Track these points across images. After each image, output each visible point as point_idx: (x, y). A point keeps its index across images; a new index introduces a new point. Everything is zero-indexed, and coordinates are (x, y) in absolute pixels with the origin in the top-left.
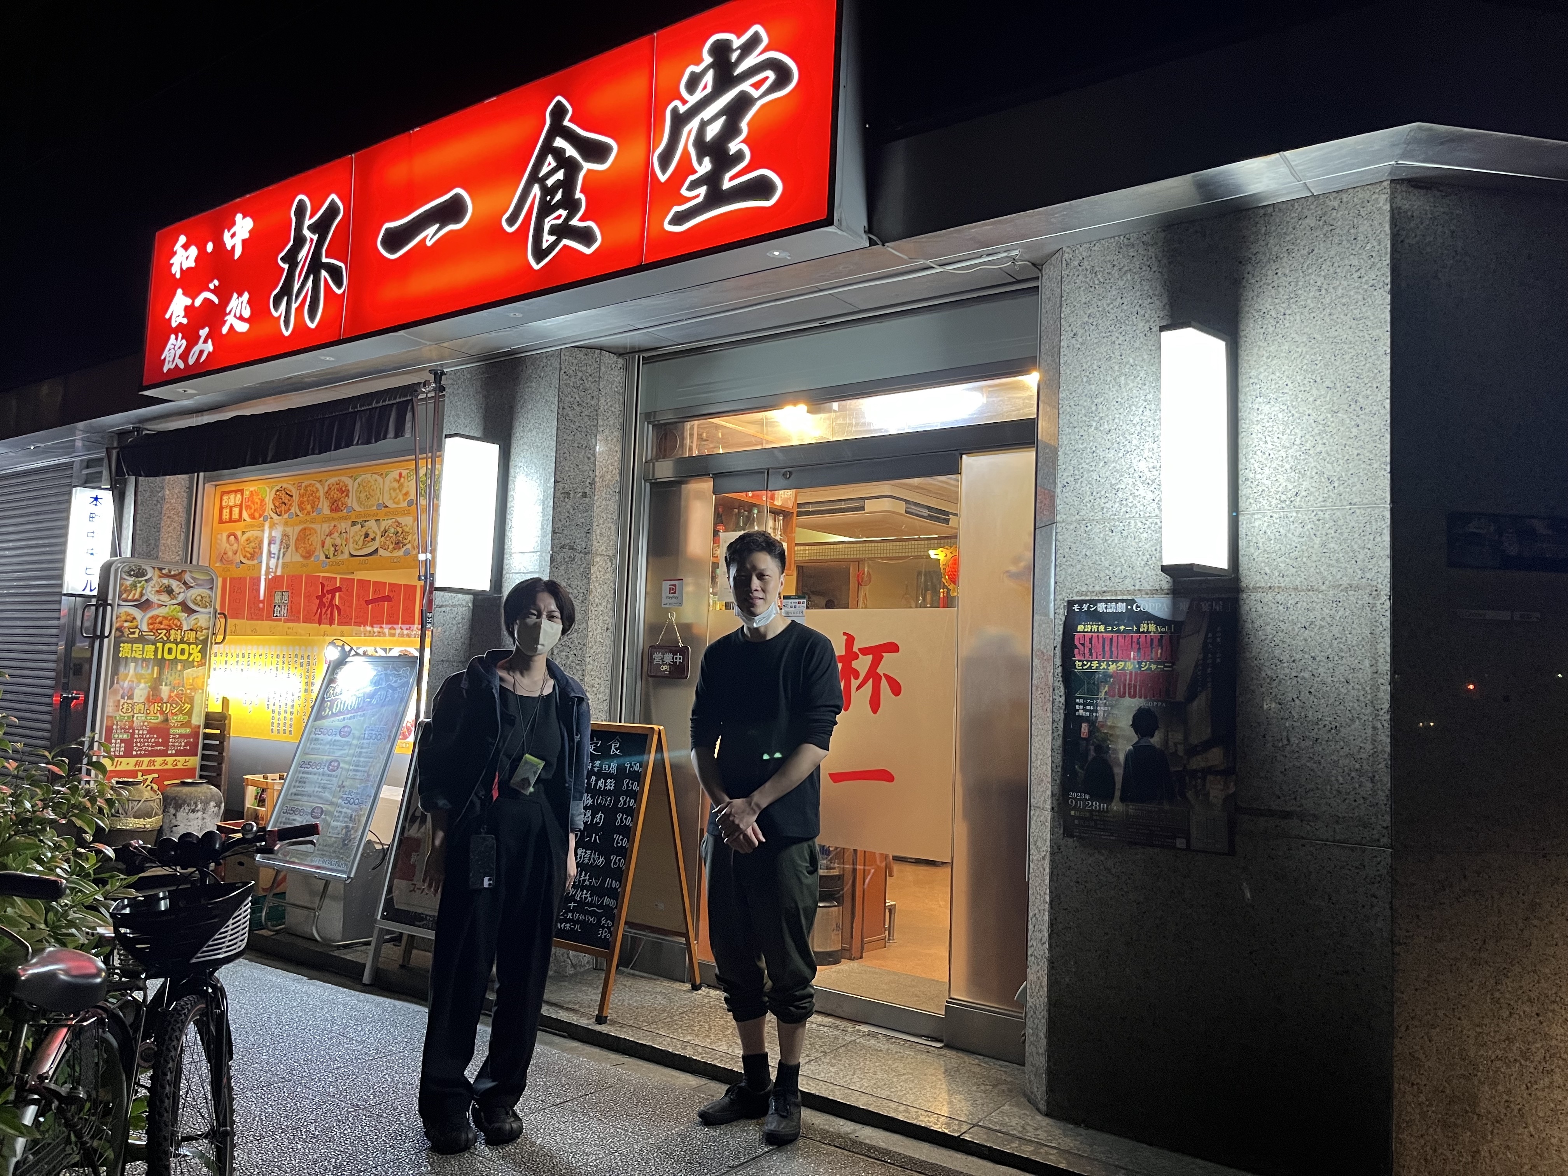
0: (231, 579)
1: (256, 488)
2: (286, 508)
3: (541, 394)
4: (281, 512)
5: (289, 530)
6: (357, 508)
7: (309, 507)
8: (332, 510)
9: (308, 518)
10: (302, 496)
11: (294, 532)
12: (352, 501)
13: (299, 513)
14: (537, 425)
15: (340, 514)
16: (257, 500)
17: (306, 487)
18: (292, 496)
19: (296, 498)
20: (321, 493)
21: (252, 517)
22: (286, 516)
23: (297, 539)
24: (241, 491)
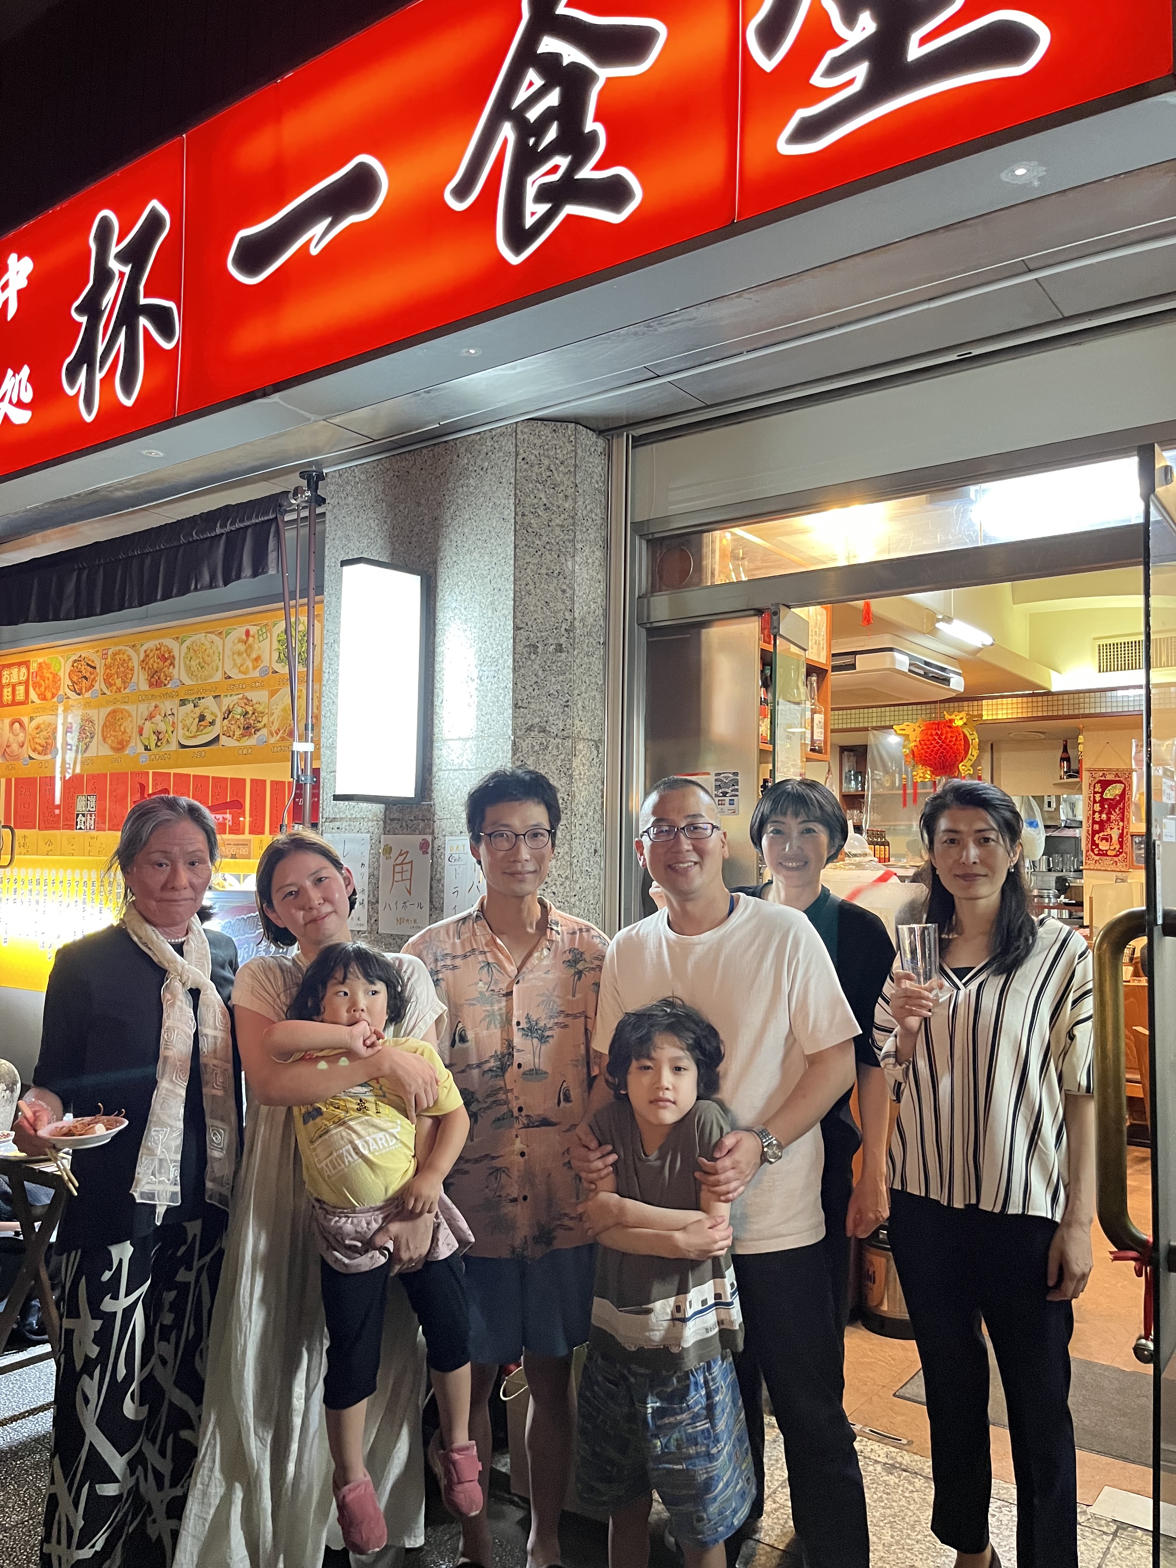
0: (16, 780)
1: (46, 659)
2: (88, 683)
3: (485, 494)
4: (81, 689)
5: (93, 713)
6: (187, 681)
7: (119, 682)
8: (151, 685)
9: (118, 696)
10: (108, 667)
11: (99, 716)
12: (179, 673)
13: (105, 691)
14: (480, 543)
15: (162, 689)
16: (48, 675)
17: (114, 654)
18: (95, 668)
19: (100, 670)
20: (135, 663)
21: (43, 697)
22: (88, 695)
23: (105, 725)
24: (27, 664)
